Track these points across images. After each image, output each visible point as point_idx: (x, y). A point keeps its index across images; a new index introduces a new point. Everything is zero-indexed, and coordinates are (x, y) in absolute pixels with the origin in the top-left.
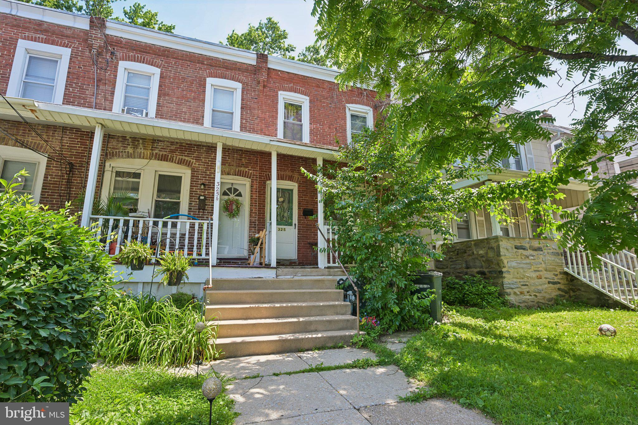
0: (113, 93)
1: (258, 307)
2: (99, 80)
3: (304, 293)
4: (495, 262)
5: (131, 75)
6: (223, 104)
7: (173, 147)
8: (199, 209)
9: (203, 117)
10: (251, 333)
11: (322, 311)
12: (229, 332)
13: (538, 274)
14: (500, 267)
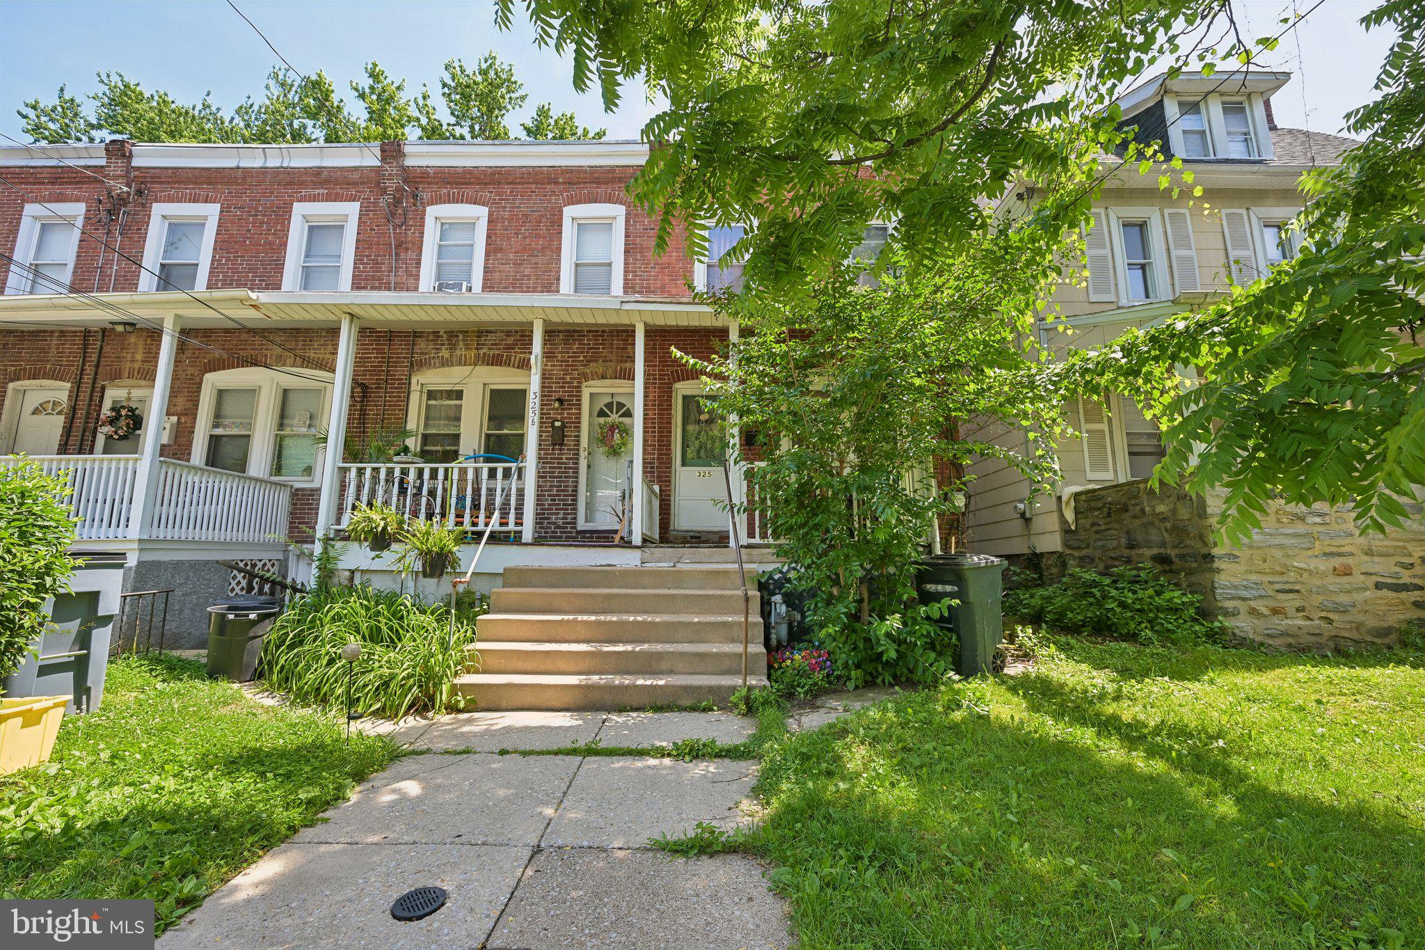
0: (418, 263)
1: (575, 621)
2: (398, 246)
3: (674, 596)
4: (1193, 531)
5: (446, 227)
6: (594, 253)
7: (510, 341)
8: (554, 445)
9: (558, 279)
10: (543, 668)
11: (698, 632)
12: (503, 663)
13: (1337, 562)
14: (1206, 544)
